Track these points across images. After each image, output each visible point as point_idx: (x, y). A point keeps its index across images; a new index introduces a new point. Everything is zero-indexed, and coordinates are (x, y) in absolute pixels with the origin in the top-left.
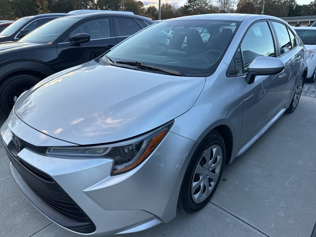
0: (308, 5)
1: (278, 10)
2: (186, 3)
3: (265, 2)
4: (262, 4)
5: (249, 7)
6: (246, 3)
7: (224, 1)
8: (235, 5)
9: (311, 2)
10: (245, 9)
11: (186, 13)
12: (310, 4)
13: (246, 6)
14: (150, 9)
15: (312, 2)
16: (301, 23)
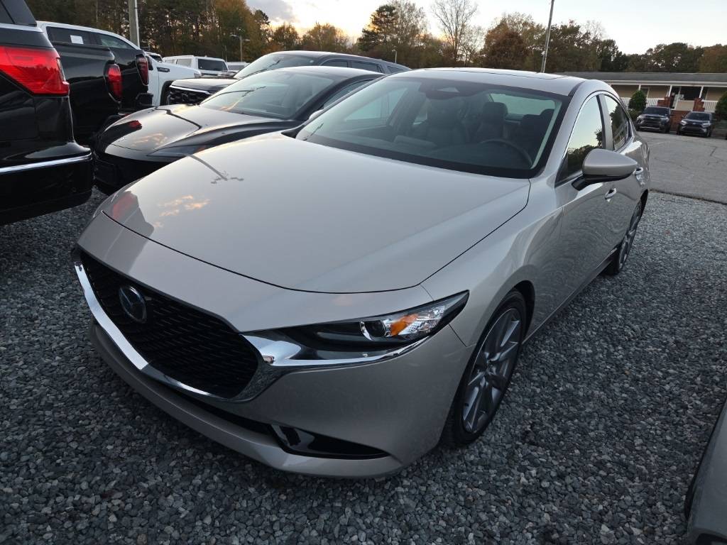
0: (643, 55)
1: (578, 60)
2: (369, 26)
3: (550, 39)
4: (544, 43)
5: (511, 43)
6: (507, 34)
7: (455, 28)
8: (481, 38)
9: (648, 49)
10: (503, 47)
11: (366, 47)
12: (646, 54)
13: (505, 42)
14: (281, 31)
15: (651, 50)
16: (647, 90)
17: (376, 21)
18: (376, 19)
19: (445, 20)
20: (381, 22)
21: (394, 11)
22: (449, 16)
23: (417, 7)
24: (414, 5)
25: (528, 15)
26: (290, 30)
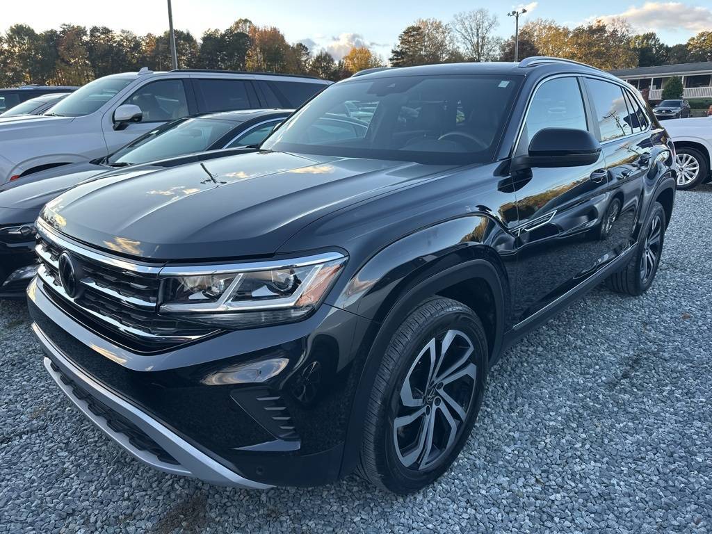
2: (397, 46)
7: (476, 41)
17: (403, 41)
18: (403, 39)
19: (466, 34)
20: (409, 42)
21: (420, 31)
22: (469, 30)
23: (444, 24)
24: (440, 22)
25: (550, 20)
26: (328, 58)
